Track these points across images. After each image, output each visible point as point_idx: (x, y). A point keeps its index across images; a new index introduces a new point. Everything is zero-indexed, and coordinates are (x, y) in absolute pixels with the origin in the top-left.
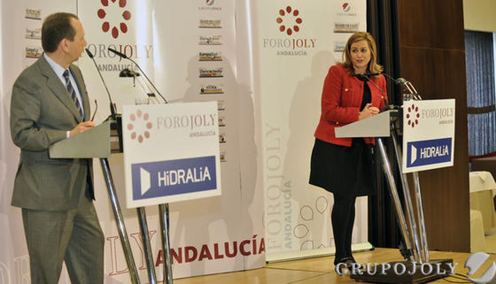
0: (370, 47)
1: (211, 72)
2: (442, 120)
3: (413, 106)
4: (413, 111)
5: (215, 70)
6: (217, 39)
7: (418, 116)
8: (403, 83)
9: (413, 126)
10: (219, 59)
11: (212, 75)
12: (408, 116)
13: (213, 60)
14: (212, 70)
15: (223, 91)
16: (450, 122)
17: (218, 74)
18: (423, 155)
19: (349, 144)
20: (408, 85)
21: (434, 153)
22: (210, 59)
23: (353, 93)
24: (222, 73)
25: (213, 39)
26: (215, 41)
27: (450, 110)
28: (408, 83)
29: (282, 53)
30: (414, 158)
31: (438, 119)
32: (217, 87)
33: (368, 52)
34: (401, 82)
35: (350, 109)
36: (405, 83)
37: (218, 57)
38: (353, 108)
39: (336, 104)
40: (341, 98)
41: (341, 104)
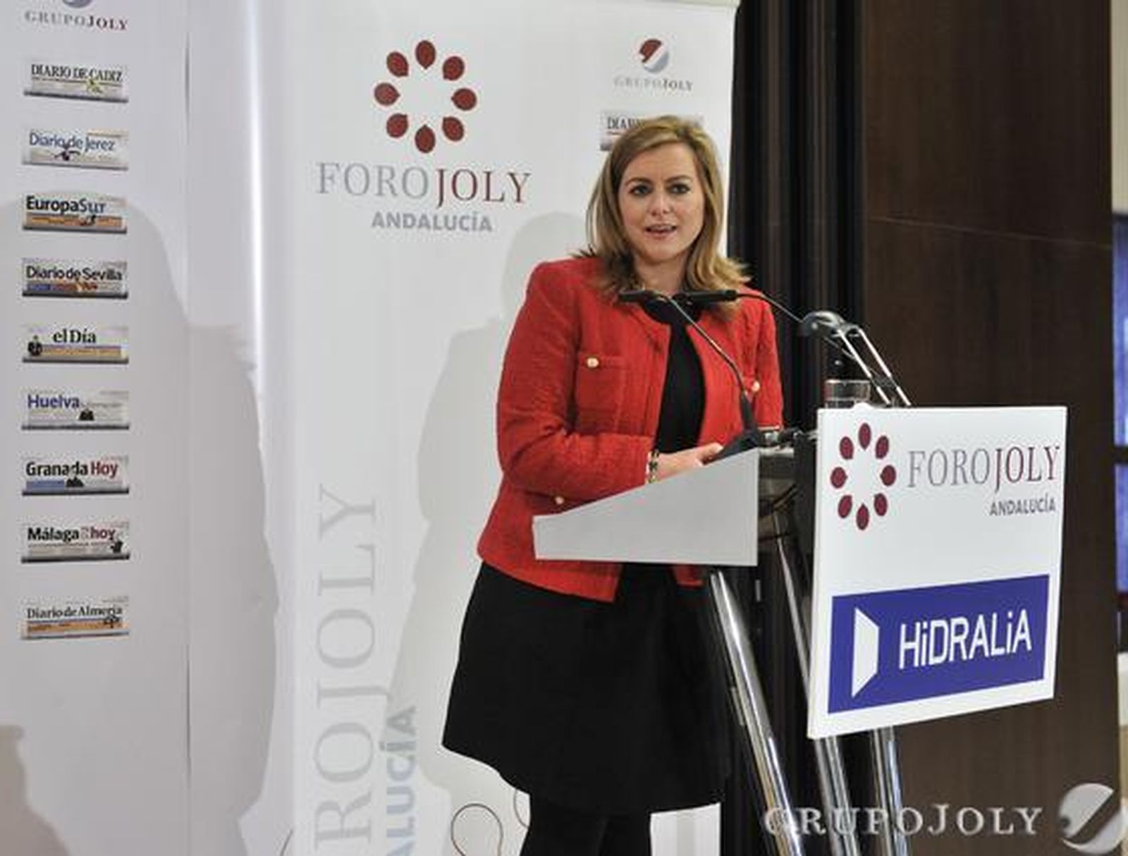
0: (703, 175)
1: (75, 274)
2: (1002, 496)
3: (865, 433)
4: (864, 457)
5: (93, 268)
6: (103, 145)
7: (889, 476)
8: (834, 332)
9: (863, 520)
10: (110, 225)
11: (80, 289)
12: (839, 478)
13: (86, 227)
14: (79, 267)
15: (123, 355)
16: (1038, 506)
17: (105, 285)
18: (910, 653)
19: (605, 592)
20: (853, 342)
21: (963, 647)
22: (73, 225)
23: (623, 376)
24: (123, 282)
25: (89, 145)
26: (96, 153)
27: (1040, 456)
28: (854, 331)
29: (394, 220)
30: (865, 667)
31: (987, 494)
32: (98, 339)
33: (694, 198)
34: (821, 326)
35: (610, 442)
36: (841, 334)
37: (107, 219)
38: (622, 438)
39: (553, 420)
40: (572, 397)
41: (573, 419)
